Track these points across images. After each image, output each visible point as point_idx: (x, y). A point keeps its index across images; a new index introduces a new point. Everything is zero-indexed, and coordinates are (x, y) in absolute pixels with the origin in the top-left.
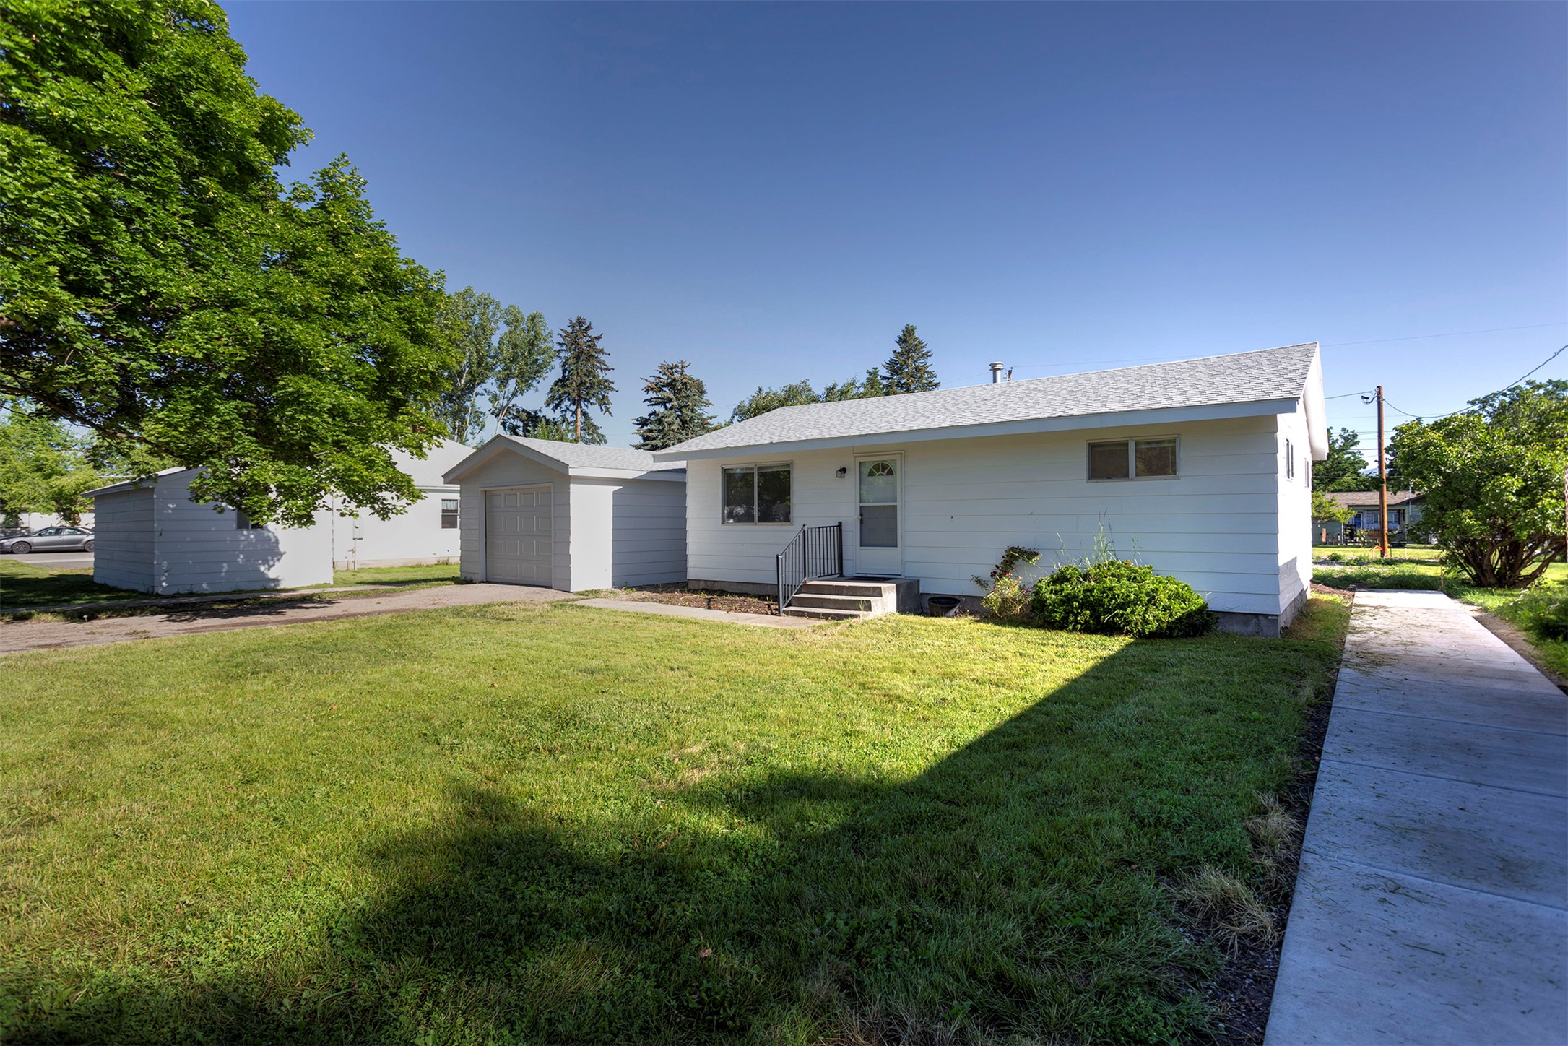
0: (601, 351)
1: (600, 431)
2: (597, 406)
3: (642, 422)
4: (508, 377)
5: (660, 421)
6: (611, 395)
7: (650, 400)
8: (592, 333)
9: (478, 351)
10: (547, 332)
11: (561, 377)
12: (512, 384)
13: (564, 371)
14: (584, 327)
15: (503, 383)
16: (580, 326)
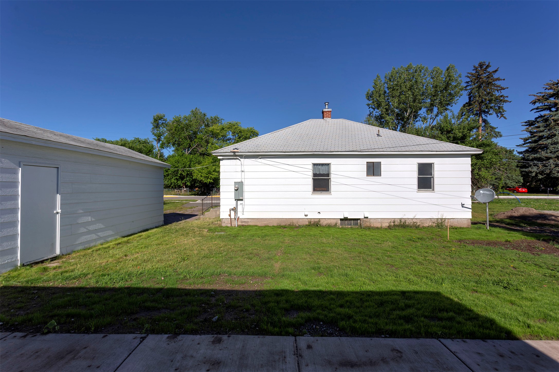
0: (498, 79)
1: (496, 130)
2: (495, 115)
3: (530, 123)
4: (432, 105)
5: (546, 120)
6: (505, 106)
7: (537, 109)
8: (490, 70)
9: (413, 95)
10: (457, 75)
11: (467, 101)
12: (435, 110)
13: (470, 98)
14: (485, 67)
15: (430, 110)
16: (481, 68)
